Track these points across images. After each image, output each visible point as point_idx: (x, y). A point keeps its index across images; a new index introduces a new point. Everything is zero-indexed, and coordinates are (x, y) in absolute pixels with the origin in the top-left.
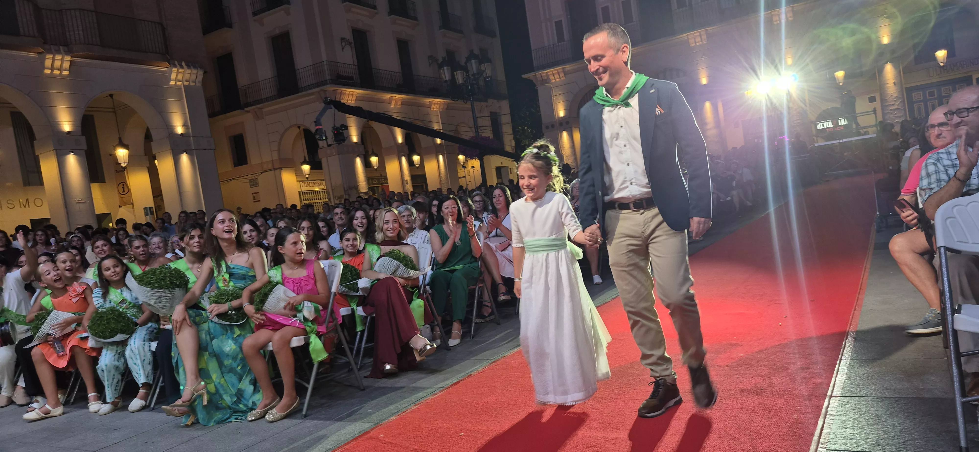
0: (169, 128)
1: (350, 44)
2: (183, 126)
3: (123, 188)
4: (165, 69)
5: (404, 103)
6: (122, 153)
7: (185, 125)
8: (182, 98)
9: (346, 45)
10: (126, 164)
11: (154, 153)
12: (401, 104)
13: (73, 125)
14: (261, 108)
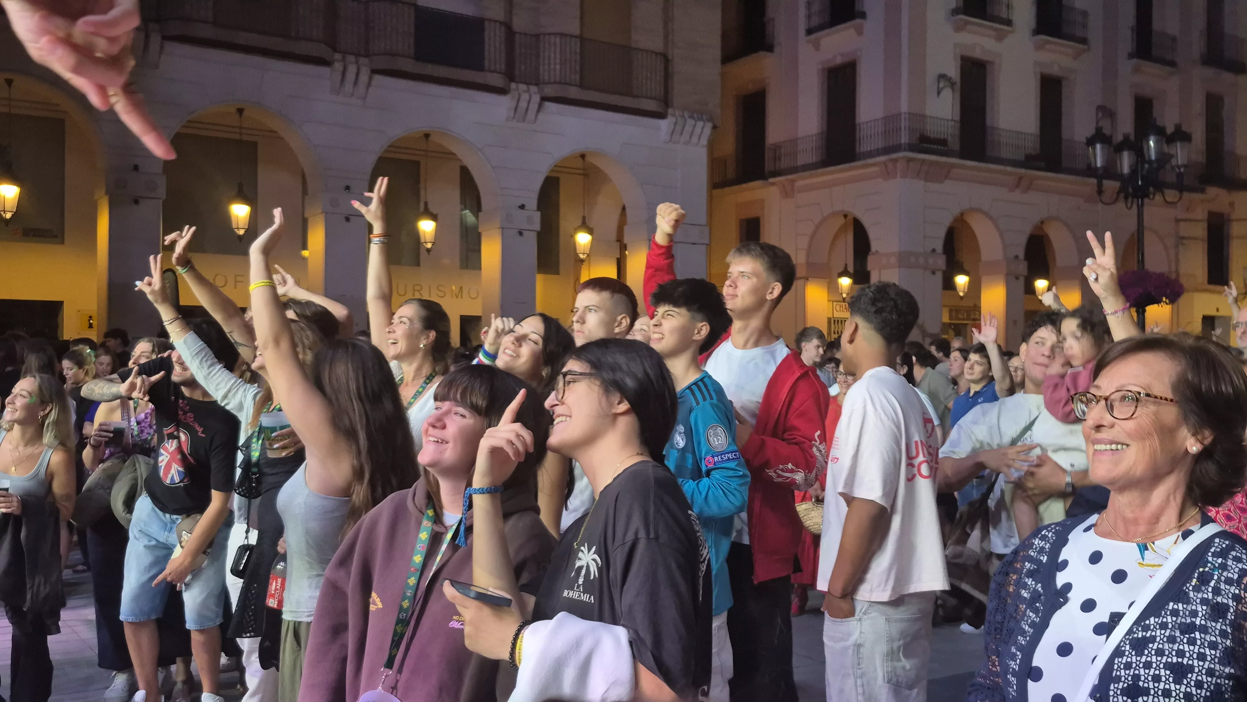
1: (952, 84)
6: (583, 240)
9: (945, 87)
10: (587, 254)
11: (626, 241)
14: (793, 181)
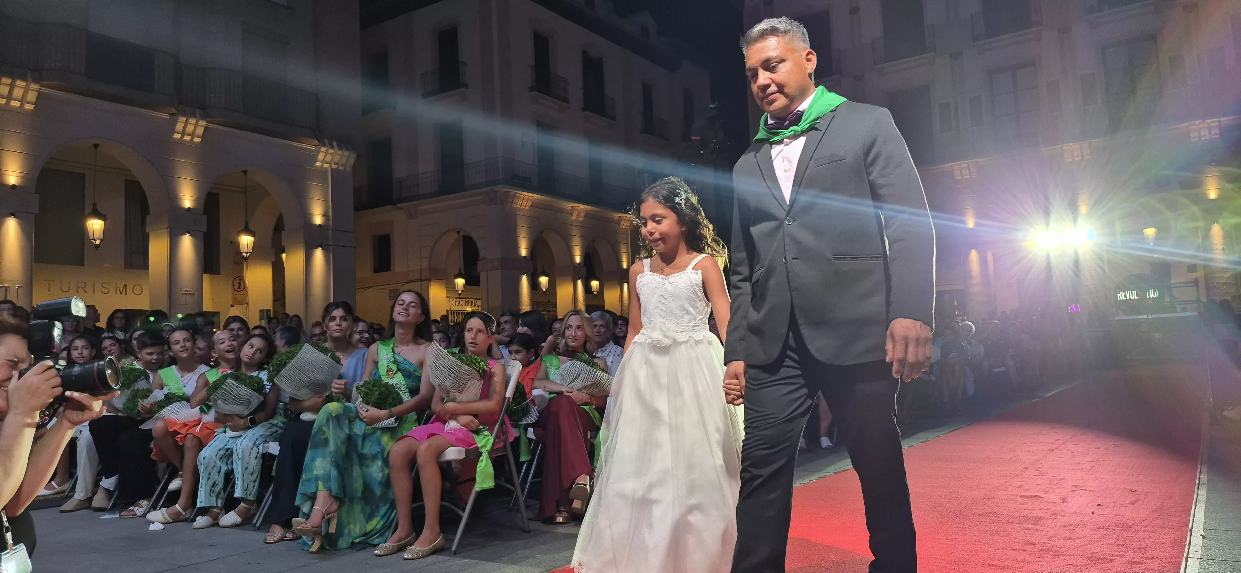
0: (306, 216)
2: (323, 215)
3: (240, 283)
4: (313, 148)
5: (588, 215)
6: (246, 241)
7: (325, 215)
8: (327, 183)
10: (249, 254)
11: (283, 245)
12: (585, 217)
13: (194, 201)
14: (417, 206)
